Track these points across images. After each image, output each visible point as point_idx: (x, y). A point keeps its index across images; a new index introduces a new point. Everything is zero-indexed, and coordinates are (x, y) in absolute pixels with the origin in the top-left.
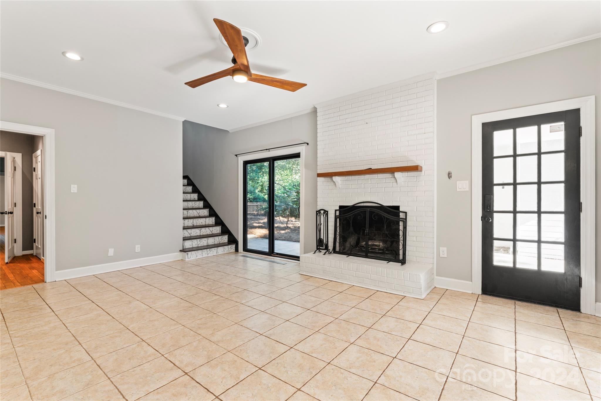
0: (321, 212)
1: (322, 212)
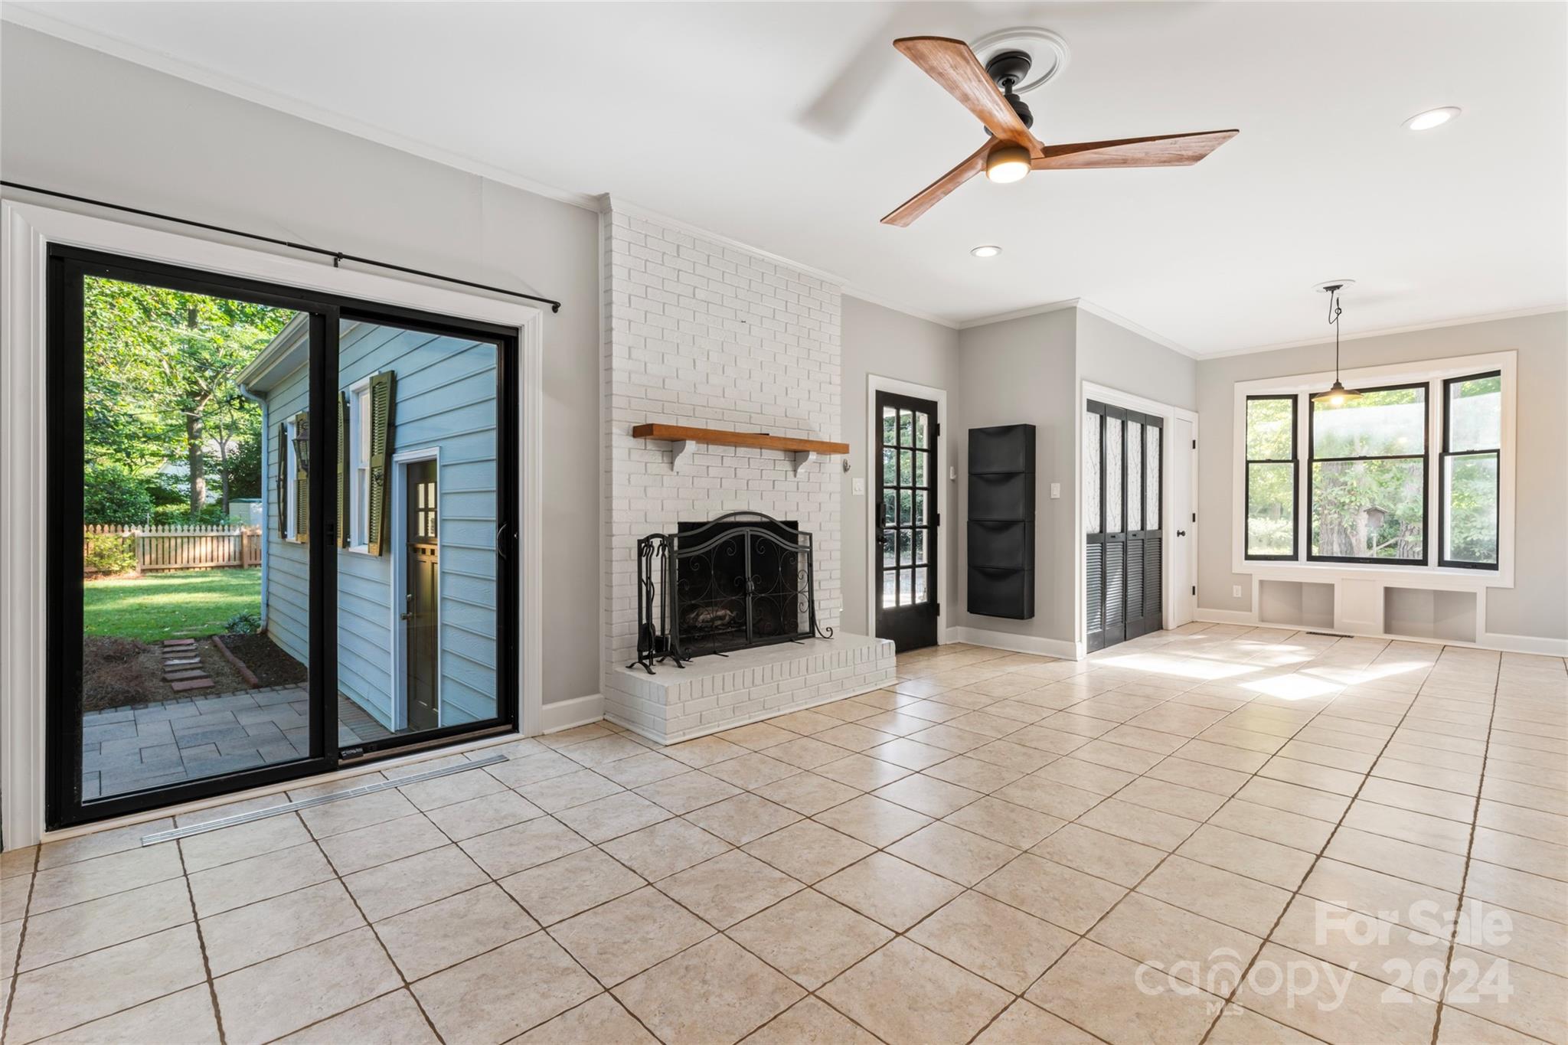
0: (654, 544)
1: (656, 542)
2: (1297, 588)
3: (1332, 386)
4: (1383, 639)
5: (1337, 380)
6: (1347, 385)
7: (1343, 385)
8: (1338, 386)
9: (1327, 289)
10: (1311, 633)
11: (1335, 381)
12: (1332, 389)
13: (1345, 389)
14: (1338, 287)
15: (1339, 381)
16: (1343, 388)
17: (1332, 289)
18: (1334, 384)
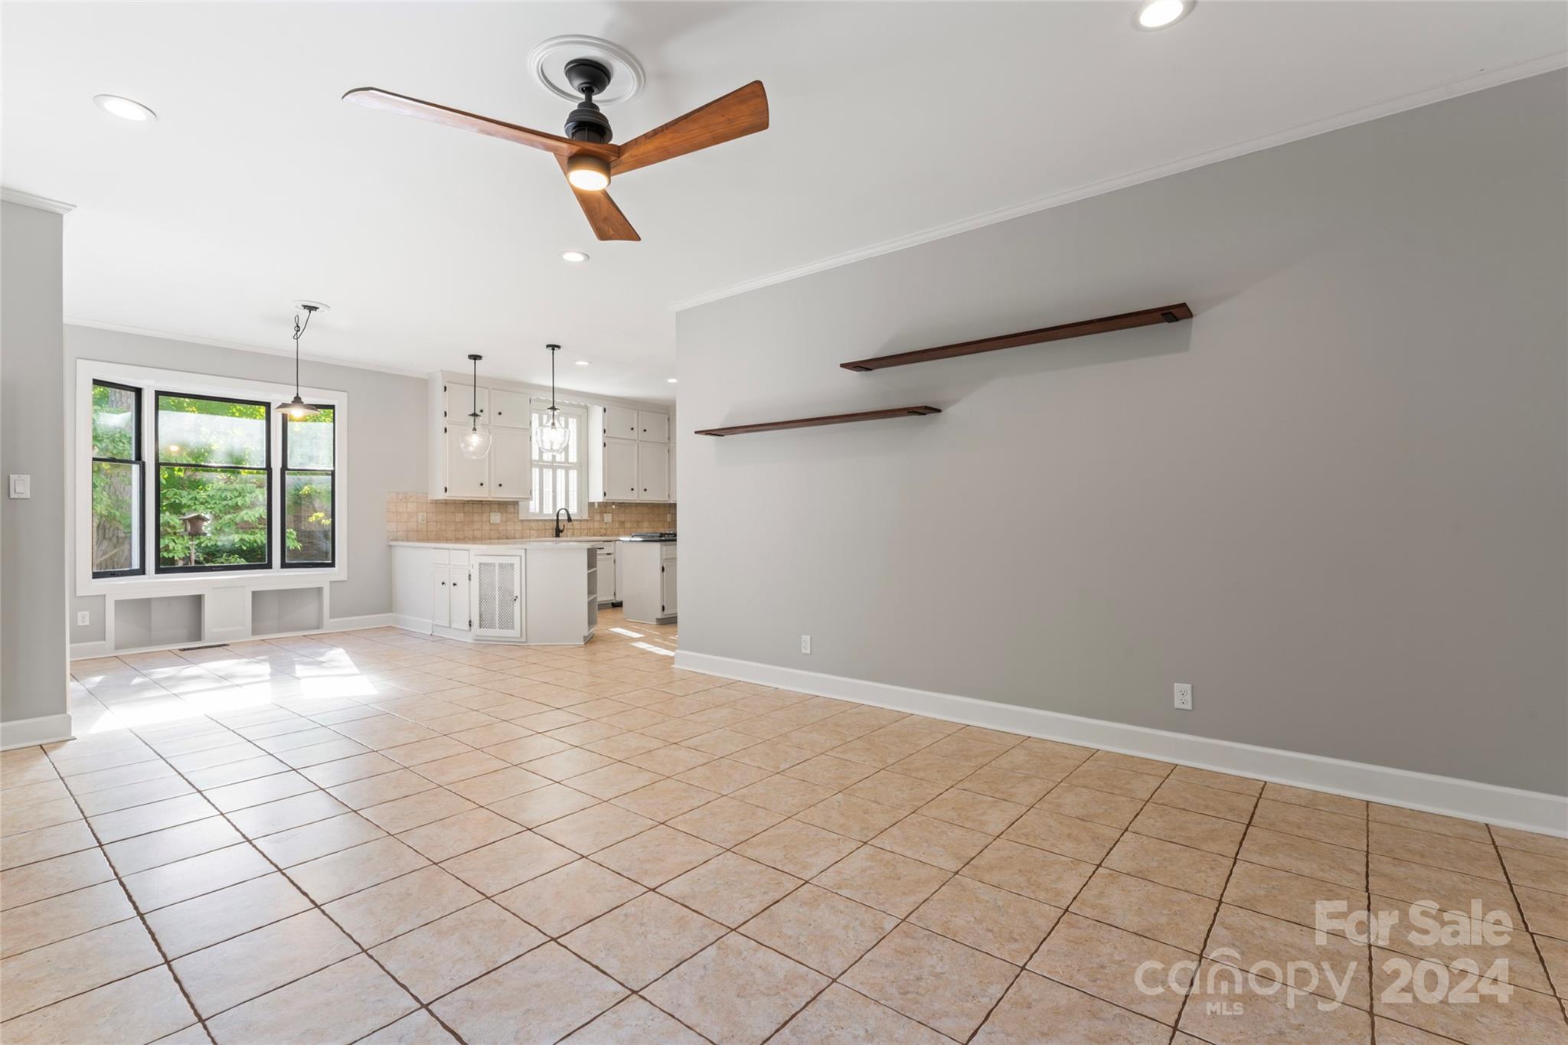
2: (145, 604)
4: (252, 641)
5: (298, 394)
6: (306, 400)
7: (302, 399)
8: (297, 400)
9: (305, 307)
10: (185, 650)
11: (295, 395)
12: (293, 402)
13: (305, 403)
14: (316, 308)
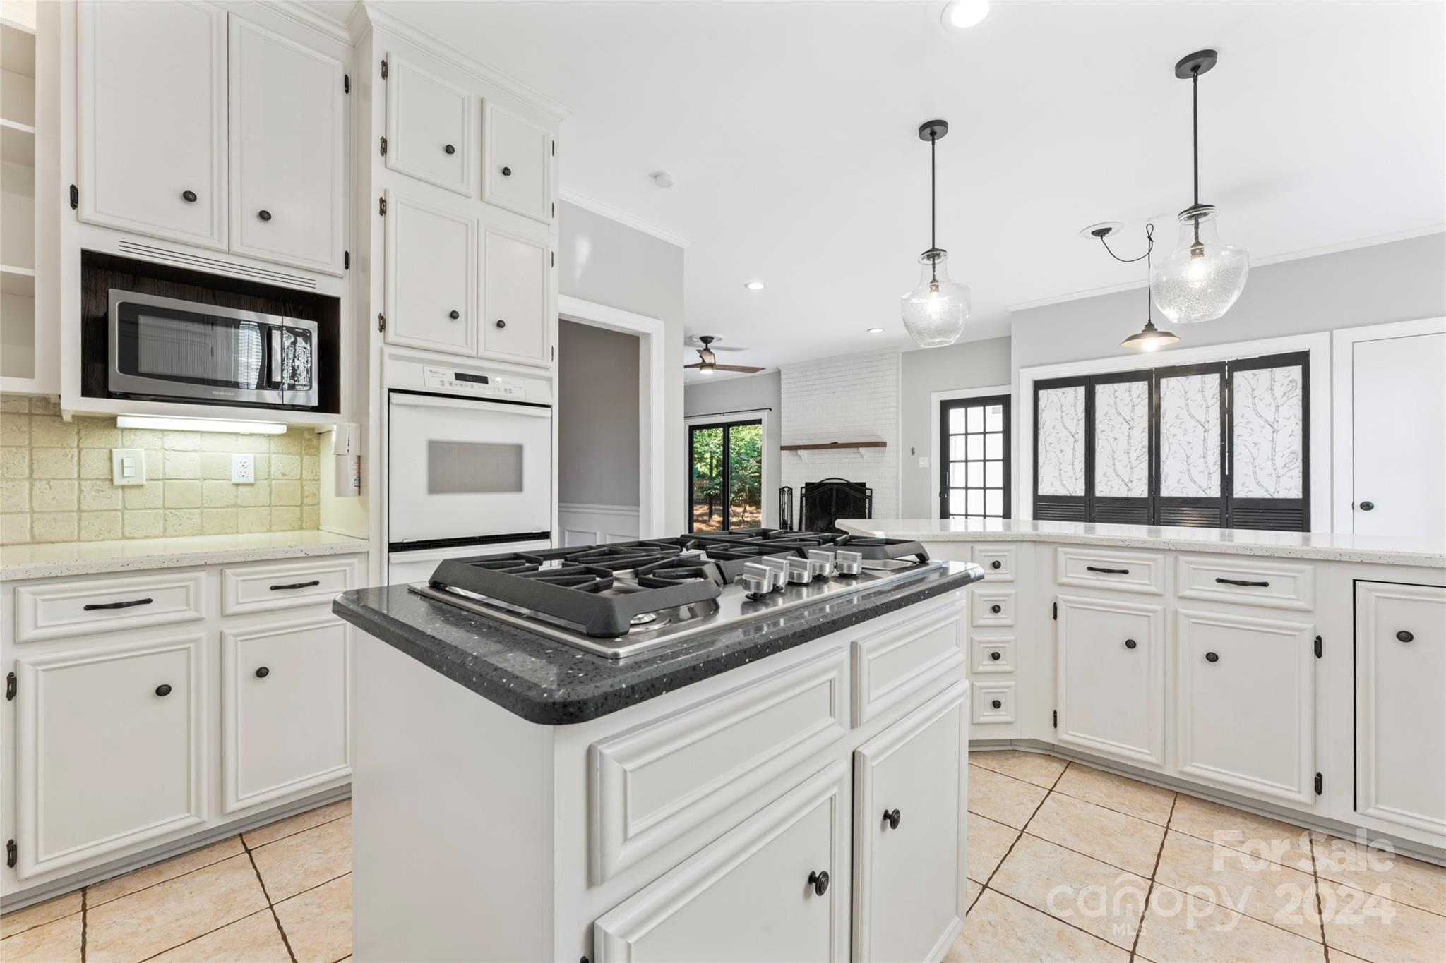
0: (786, 490)
3: (1143, 328)
5: (1150, 321)
7: (1156, 327)
8: (1150, 327)
11: (1147, 322)
12: (1143, 331)
13: (1159, 330)
15: (1152, 322)
16: (1156, 330)
17: (1101, 233)
18: (1146, 326)
